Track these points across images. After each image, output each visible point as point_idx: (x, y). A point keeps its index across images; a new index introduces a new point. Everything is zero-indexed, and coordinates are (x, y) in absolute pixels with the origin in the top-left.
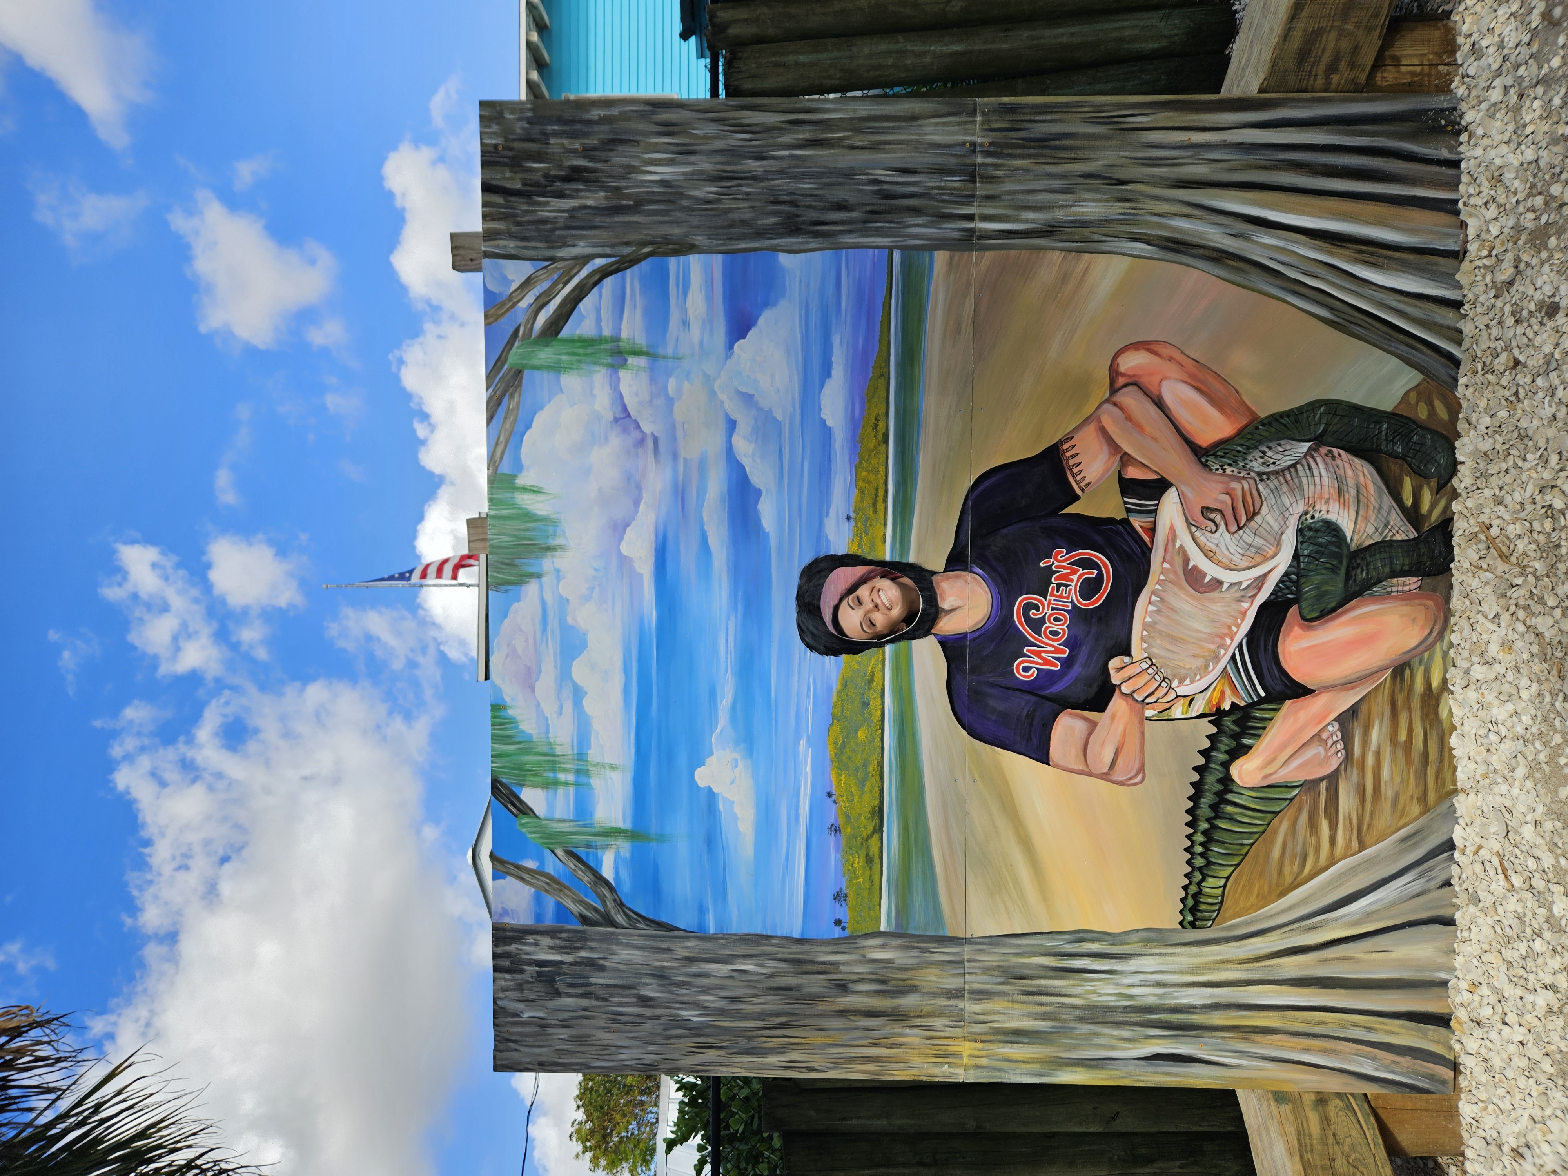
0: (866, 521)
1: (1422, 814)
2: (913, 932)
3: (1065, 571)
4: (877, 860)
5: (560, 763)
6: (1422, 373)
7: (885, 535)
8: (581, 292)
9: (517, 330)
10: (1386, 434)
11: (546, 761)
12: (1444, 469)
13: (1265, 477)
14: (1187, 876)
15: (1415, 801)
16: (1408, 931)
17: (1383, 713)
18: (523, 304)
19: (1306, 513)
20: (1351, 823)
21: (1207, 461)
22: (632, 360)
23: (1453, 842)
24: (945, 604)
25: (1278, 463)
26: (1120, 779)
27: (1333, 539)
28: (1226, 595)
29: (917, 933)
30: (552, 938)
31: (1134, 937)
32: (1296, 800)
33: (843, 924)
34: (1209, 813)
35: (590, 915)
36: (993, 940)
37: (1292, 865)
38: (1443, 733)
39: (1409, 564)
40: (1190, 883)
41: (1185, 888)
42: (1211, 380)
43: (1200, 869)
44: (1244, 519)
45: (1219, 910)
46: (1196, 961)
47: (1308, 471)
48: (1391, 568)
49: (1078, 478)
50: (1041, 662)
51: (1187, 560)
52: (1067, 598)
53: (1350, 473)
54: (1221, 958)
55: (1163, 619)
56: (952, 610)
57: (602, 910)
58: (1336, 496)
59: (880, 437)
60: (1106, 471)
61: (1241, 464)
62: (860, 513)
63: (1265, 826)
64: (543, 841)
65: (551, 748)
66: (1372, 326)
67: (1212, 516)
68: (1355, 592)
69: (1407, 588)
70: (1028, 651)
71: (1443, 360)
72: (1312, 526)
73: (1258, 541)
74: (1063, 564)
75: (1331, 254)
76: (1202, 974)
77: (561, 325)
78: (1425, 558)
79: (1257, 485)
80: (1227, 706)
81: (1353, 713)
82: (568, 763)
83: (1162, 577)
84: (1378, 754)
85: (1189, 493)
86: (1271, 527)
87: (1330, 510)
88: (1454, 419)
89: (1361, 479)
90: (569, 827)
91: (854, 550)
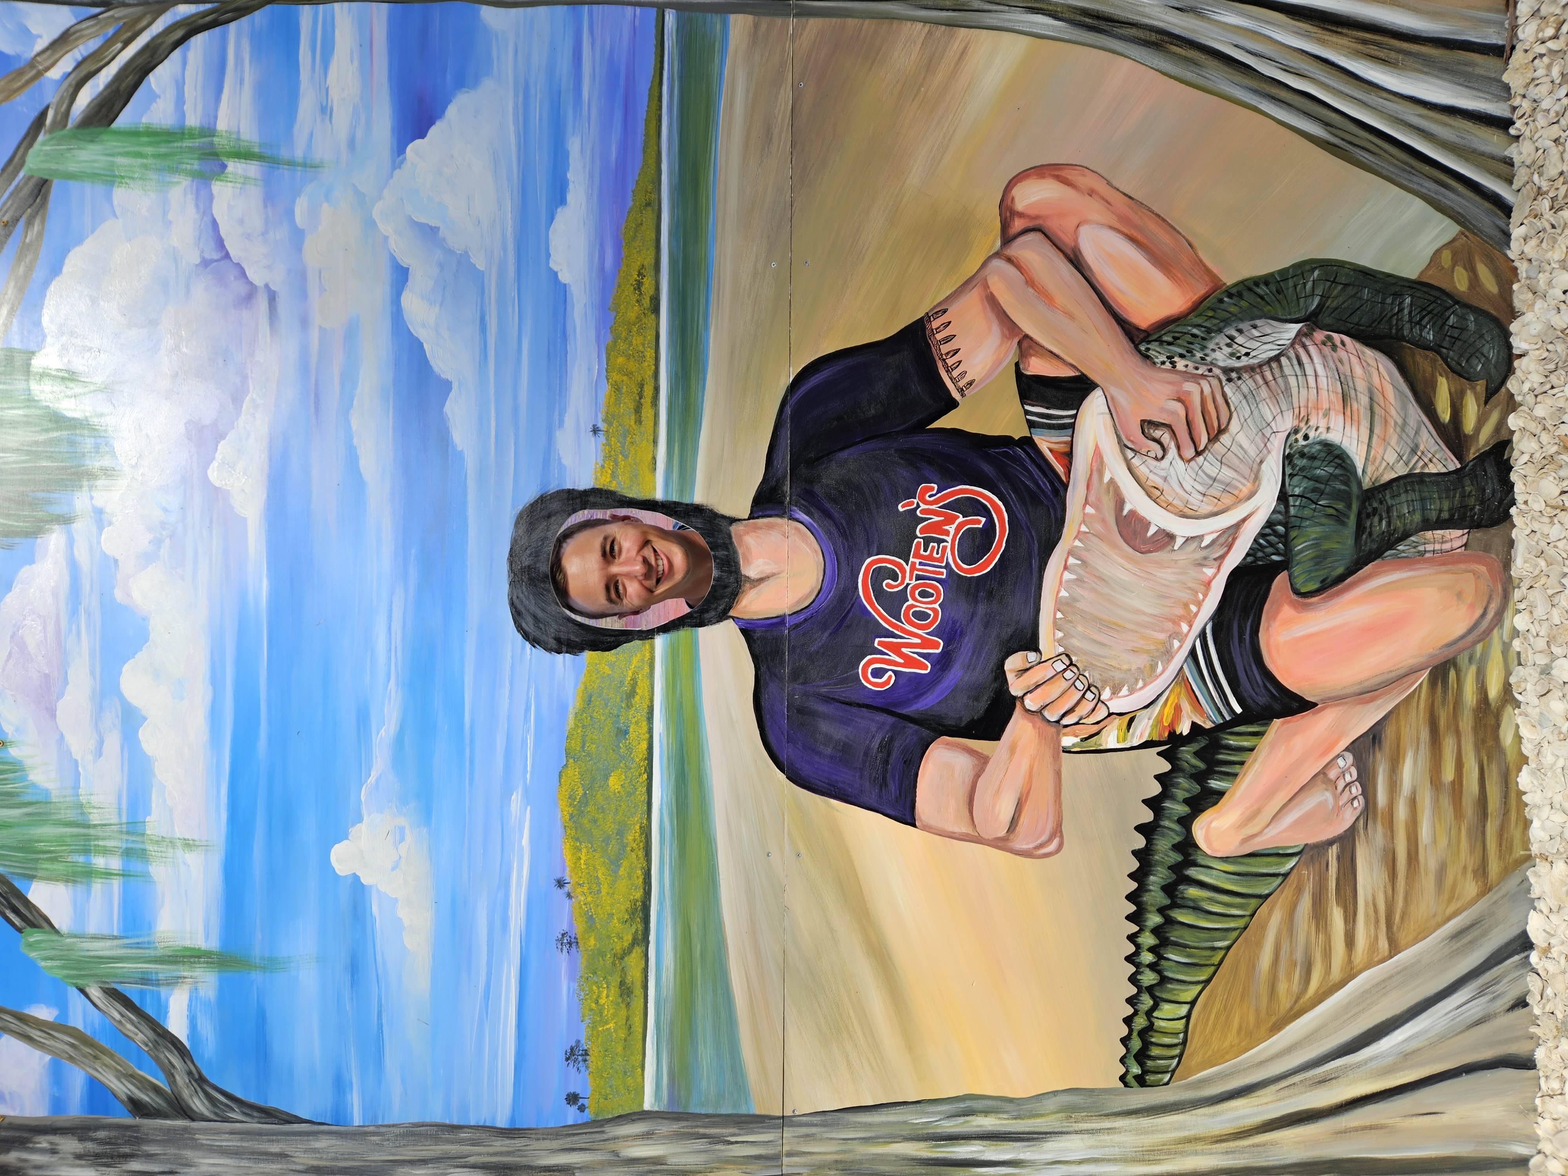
0: (625, 437)
1: (1482, 894)
2: (698, 1111)
3: (936, 519)
4: (638, 991)
5: (97, 838)
6: (1458, 222)
7: (654, 458)
8: (152, 56)
9: (43, 114)
10: (1410, 313)
11: (73, 836)
12: (1495, 367)
13: (1234, 375)
14: (1131, 1001)
15: (1470, 875)
16: (1465, 1080)
17: (1418, 738)
18: (55, 74)
19: (1296, 431)
20: (1376, 911)
21: (1148, 349)
22: (234, 167)
23: (1528, 937)
24: (750, 570)
25: (1252, 354)
26: (1025, 847)
27: (1338, 472)
28: (1181, 556)
29: (704, 1111)
30: (81, 1140)
31: (1051, 1104)
32: (1292, 877)
33: (581, 1101)
34: (1162, 899)
35: (147, 1099)
36: (829, 1117)
37: (1289, 979)
38: (1508, 769)
39: (1450, 510)
40: (1136, 1013)
41: (1128, 1021)
42: (1152, 226)
43: (1150, 990)
44: (1204, 440)
45: (1180, 1056)
46: (1149, 1140)
47: (1297, 367)
48: (1423, 515)
49: (955, 373)
50: (900, 660)
51: (1120, 502)
52: (940, 560)
53: (1358, 371)
54: (1186, 1133)
55: (1086, 594)
56: (761, 580)
57: (167, 1089)
58: (1339, 406)
59: (646, 302)
60: (997, 363)
61: (1199, 355)
62: (615, 424)
63: (1247, 919)
64: (65, 972)
65: (83, 814)
66: (1385, 151)
67: (1157, 434)
68: (1371, 552)
69: (1447, 546)
70: (880, 643)
71: (1487, 205)
72: (1306, 450)
73: (1227, 474)
74: (934, 507)
75: (1322, 42)
76: (1157, 1162)
77: (116, 108)
78: (1472, 501)
79: (1222, 388)
80: (1184, 729)
81: (1374, 738)
82: (110, 838)
83: (1084, 528)
84: (1413, 802)
85: (1122, 399)
86: (1246, 452)
87: (1332, 426)
88: (1506, 294)
89: (1376, 380)
90: (111, 948)
91: (605, 482)
